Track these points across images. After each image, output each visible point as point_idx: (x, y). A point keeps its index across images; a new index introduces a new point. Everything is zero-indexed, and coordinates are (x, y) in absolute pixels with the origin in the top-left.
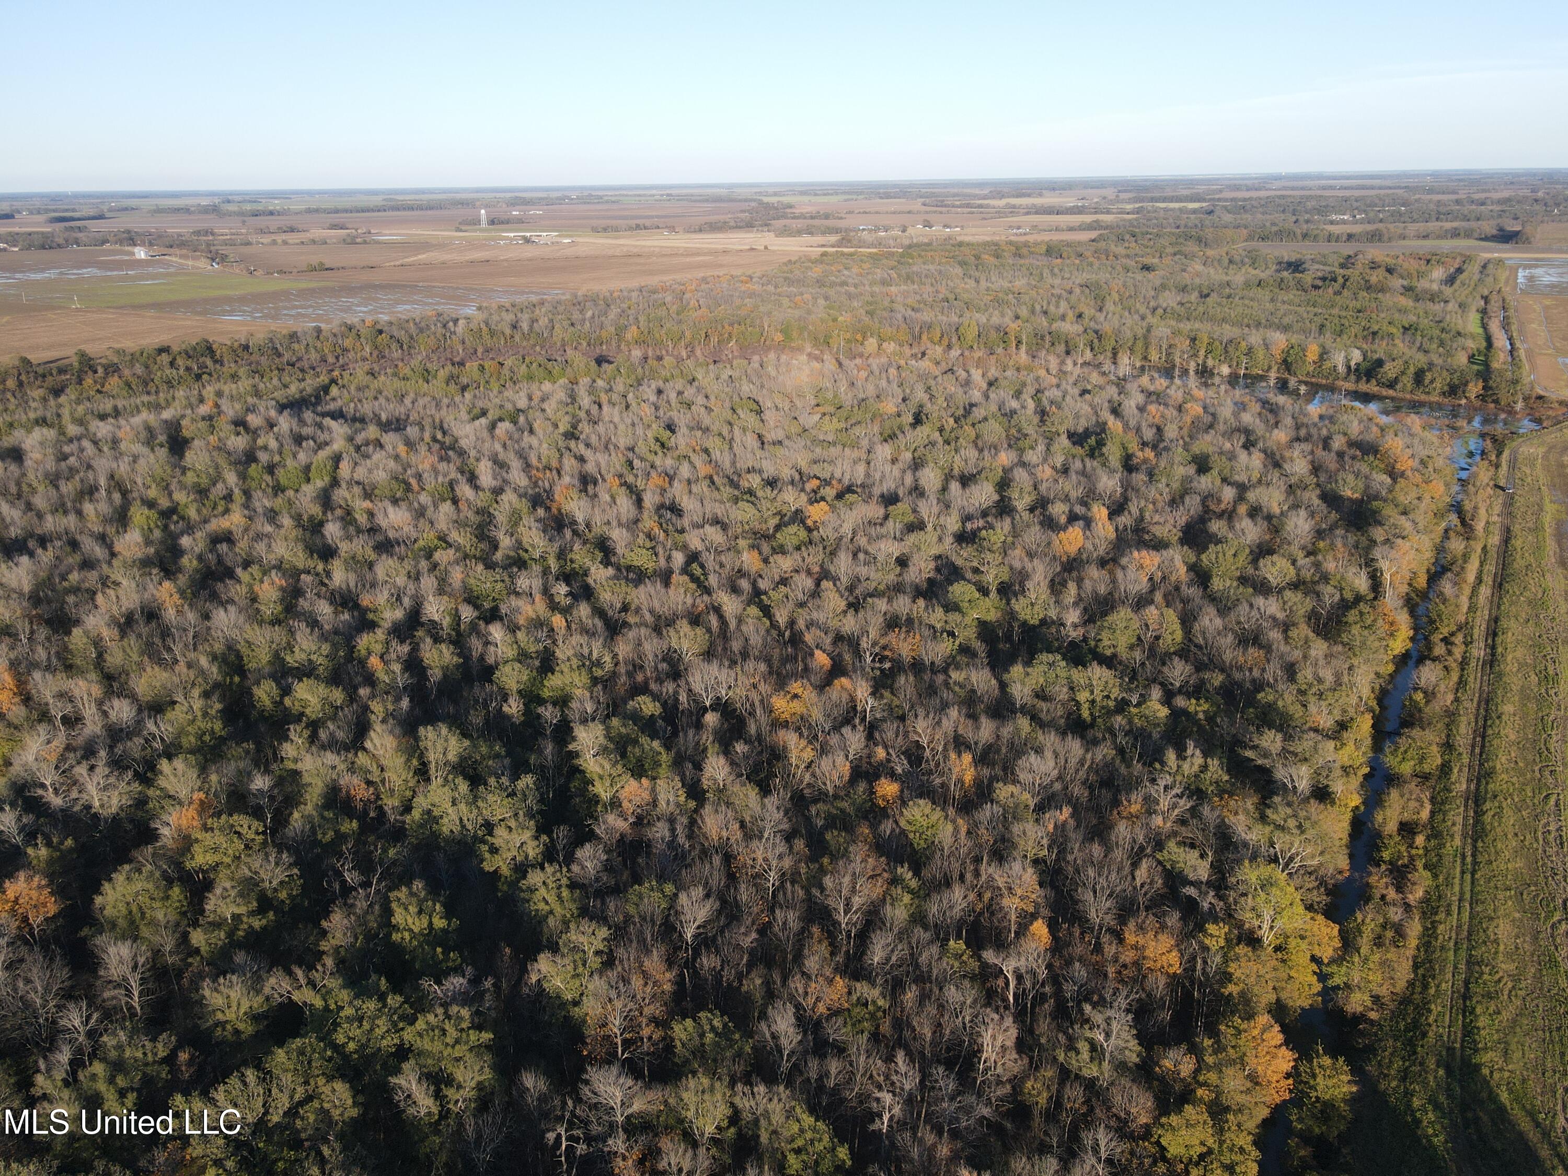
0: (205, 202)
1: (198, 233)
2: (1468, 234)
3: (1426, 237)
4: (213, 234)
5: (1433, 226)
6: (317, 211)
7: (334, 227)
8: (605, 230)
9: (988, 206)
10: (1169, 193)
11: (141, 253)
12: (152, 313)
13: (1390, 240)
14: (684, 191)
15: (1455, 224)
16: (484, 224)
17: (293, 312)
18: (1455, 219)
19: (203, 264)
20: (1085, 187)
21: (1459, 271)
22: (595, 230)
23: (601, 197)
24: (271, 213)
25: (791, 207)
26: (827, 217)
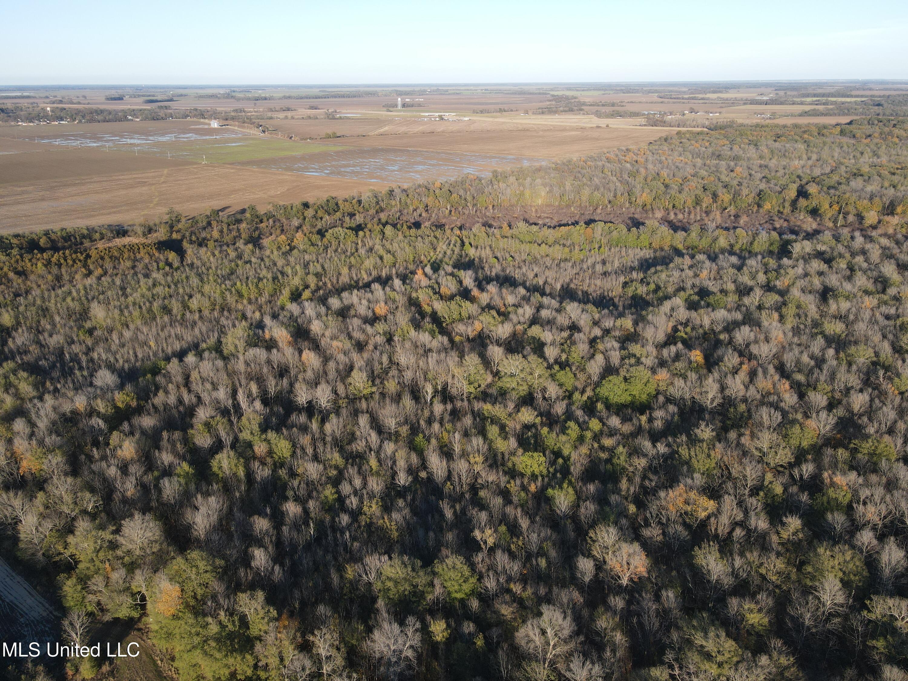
0: (222, 91)
1: (236, 111)
4: (244, 112)
6: (289, 97)
7: (312, 108)
8: (482, 112)
10: (810, 91)
11: (215, 124)
12: (255, 168)
14: (495, 88)
16: (400, 107)
17: (348, 169)
19: (255, 132)
22: (475, 112)
23: (447, 91)
24: (265, 99)
25: (575, 98)
26: (613, 105)
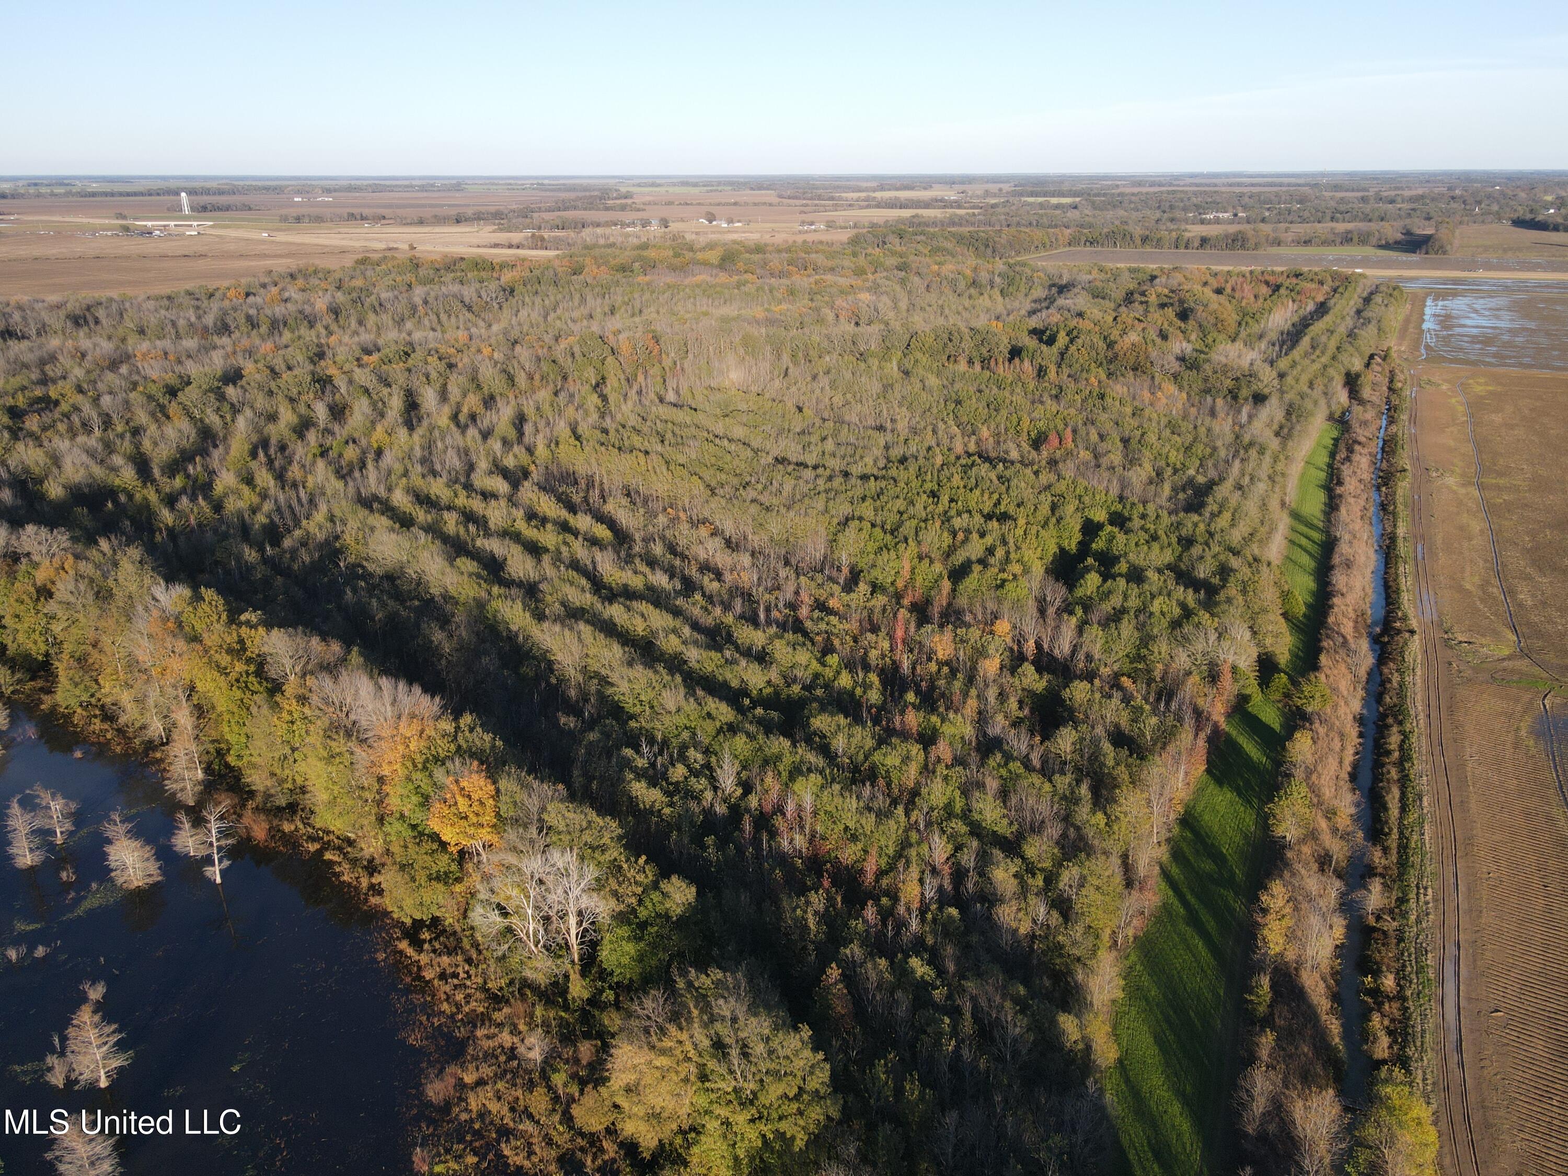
2: (1363, 239)
3: (1307, 242)
5: (1324, 228)
9: (840, 199)
13: (1256, 246)
15: (1350, 226)
18: (1354, 219)
20: (987, 182)
21: (1322, 309)
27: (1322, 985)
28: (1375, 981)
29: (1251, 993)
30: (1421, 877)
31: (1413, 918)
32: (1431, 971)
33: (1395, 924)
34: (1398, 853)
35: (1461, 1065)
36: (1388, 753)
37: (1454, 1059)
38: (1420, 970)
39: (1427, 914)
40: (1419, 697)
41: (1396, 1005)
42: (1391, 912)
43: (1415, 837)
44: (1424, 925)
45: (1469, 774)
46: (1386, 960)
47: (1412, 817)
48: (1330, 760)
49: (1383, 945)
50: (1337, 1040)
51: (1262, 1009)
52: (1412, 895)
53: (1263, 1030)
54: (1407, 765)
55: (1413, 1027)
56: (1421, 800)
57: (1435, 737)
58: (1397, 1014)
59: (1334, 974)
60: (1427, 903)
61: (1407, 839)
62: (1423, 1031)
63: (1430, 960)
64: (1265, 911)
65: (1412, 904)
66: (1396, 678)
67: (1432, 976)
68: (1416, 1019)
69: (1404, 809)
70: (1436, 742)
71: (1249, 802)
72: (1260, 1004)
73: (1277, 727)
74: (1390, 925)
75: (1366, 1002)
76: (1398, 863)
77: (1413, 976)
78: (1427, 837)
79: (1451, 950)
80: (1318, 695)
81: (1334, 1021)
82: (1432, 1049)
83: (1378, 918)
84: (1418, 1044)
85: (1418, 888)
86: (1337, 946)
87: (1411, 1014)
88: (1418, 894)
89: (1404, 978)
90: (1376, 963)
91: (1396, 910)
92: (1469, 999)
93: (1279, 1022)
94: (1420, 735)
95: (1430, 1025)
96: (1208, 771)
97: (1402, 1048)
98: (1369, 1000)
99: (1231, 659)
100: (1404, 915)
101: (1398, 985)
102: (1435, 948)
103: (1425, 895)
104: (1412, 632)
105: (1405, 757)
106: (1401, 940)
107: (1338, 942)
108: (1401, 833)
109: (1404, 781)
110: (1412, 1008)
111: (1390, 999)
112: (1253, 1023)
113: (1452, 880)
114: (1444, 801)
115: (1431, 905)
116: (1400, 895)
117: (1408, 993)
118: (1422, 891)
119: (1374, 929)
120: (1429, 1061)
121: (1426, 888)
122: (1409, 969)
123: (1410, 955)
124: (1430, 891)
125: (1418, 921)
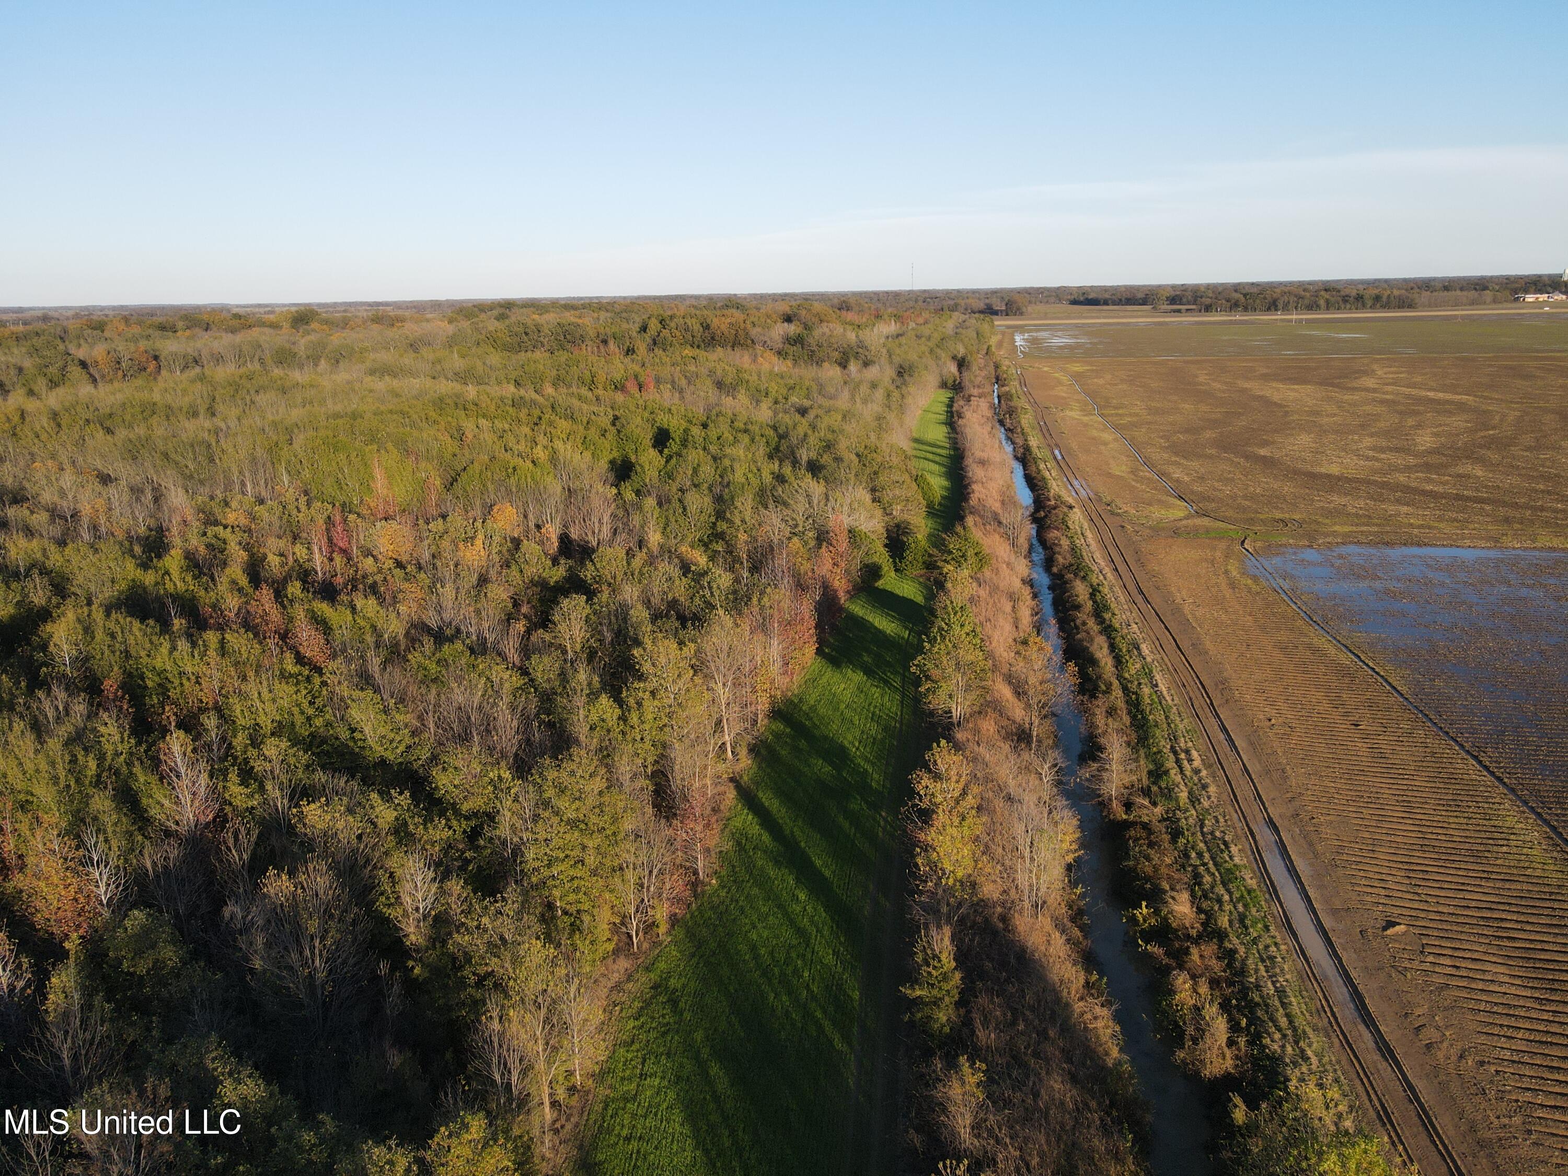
27: (1058, 940)
28: (1157, 912)
29: (914, 981)
30: (1173, 738)
31: (1183, 795)
32: (1247, 874)
33: (1158, 810)
34: (1129, 713)
35: (1385, 1049)
36: (1078, 607)
37: (1365, 1040)
38: (1229, 878)
39: (1205, 787)
40: (1097, 555)
41: (1210, 949)
42: (1146, 792)
43: (1146, 690)
44: (1206, 804)
45: (1189, 616)
46: (1164, 870)
47: (1133, 668)
48: (1001, 622)
49: (1151, 845)
50: (1115, 1053)
51: (943, 1016)
52: (1170, 763)
53: (952, 1064)
54: (1107, 616)
55: (1258, 987)
56: (1138, 649)
57: (1132, 587)
58: (1217, 966)
59: (1077, 915)
60: (1197, 771)
61: (1136, 693)
62: (1281, 993)
63: (1238, 856)
64: (926, 816)
65: (1174, 773)
66: (1065, 543)
67: (1252, 883)
68: (1256, 970)
69: (1119, 661)
70: (1134, 592)
71: (886, 682)
72: (936, 1002)
73: (920, 599)
74: (1151, 813)
75: (1150, 956)
76: (1132, 725)
77: (1220, 890)
78: (1163, 687)
79: (1265, 836)
80: (970, 553)
81: (1098, 1010)
82: (1315, 1029)
83: (1128, 806)
84: (1283, 1022)
85: (1175, 753)
86: (1069, 867)
87: (1244, 961)
88: (1178, 761)
89: (1205, 896)
90: (1148, 879)
91: (1154, 789)
92: (1334, 912)
93: (986, 1036)
94: (1111, 588)
95: (1288, 973)
96: (819, 652)
97: (1255, 1039)
98: (1154, 949)
99: (846, 521)
100: (1169, 794)
101: (1200, 910)
102: (1237, 836)
103: (1190, 760)
104: (1071, 507)
105: (1100, 610)
106: (1176, 834)
107: (1070, 858)
108: (1125, 689)
109: (1108, 630)
110: (1242, 950)
111: (1197, 941)
112: (928, 1054)
113: (1222, 737)
114: (1170, 646)
115: (1204, 773)
116: (1151, 767)
117: (1223, 921)
118: (1183, 756)
119: (1126, 825)
120: (1320, 1056)
121: (1187, 752)
122: (1207, 879)
123: (1200, 855)
124: (1195, 754)
125: (1194, 800)
